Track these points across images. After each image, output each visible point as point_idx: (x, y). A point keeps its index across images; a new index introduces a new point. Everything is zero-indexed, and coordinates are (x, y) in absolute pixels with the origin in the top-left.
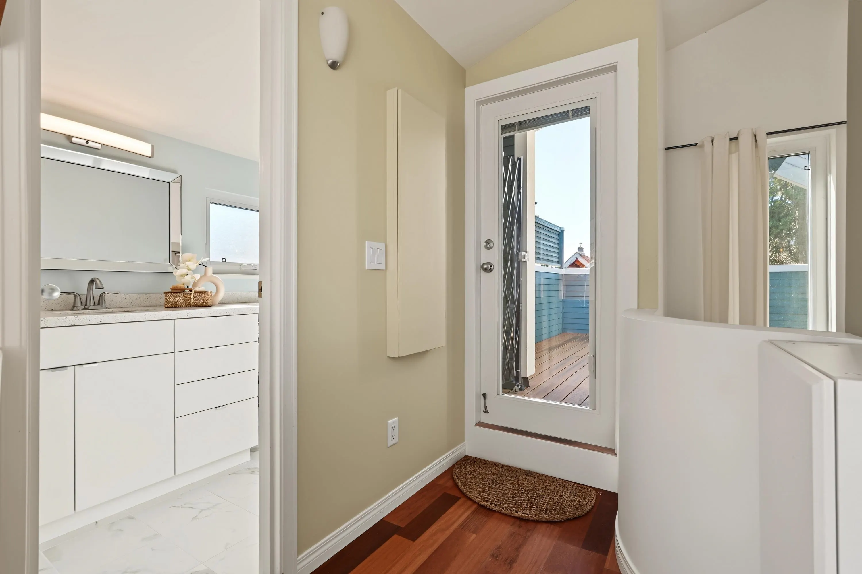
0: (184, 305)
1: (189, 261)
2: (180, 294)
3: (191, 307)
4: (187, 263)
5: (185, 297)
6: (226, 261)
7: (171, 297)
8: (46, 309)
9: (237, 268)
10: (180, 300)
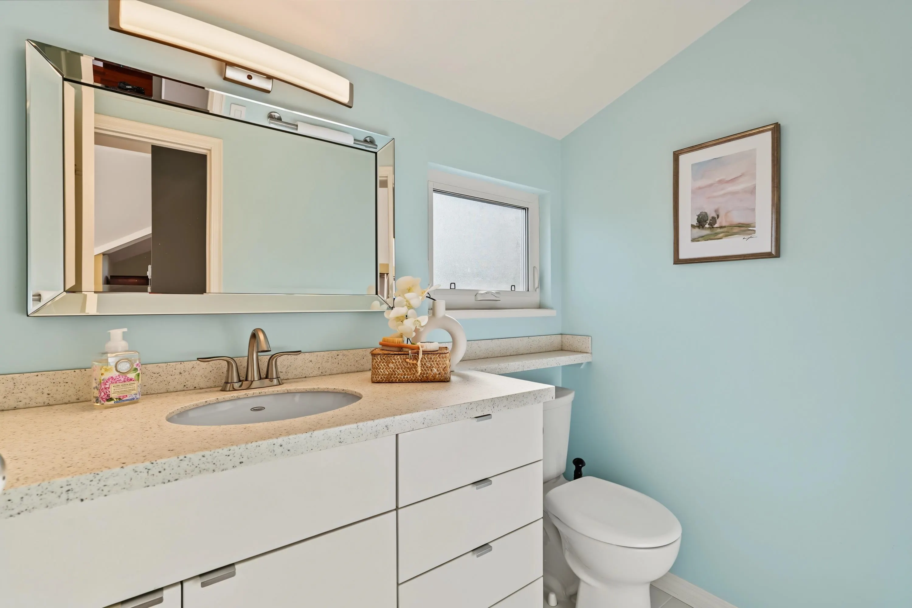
0: (404, 378)
1: (409, 290)
2: (399, 357)
3: (416, 382)
4: (408, 295)
5: (407, 362)
6: (456, 289)
7: (383, 363)
8: (185, 388)
9: (470, 300)
10: (398, 369)
